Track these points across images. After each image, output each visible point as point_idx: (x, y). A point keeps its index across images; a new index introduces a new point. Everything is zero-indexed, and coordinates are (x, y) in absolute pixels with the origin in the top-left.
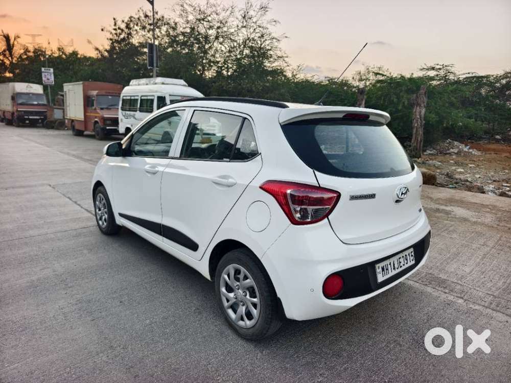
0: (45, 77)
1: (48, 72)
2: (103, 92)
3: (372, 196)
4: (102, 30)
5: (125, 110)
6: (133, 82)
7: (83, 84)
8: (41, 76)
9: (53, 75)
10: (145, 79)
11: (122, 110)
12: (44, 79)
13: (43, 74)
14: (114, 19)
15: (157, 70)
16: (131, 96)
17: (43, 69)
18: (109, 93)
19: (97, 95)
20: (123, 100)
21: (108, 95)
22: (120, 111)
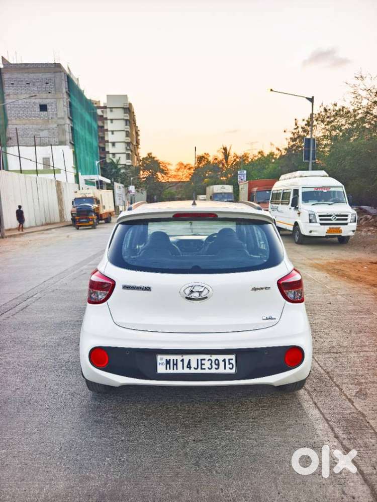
0: (240, 178)
1: (242, 174)
2: (262, 189)
3: (148, 289)
4: (285, 131)
5: (273, 204)
6: (282, 177)
7: (249, 182)
8: (237, 177)
9: (245, 176)
10: (289, 174)
11: (271, 203)
12: (239, 180)
13: (239, 176)
14: (296, 120)
15: (312, 162)
16: (277, 190)
17: (239, 172)
18: (268, 188)
19: (257, 191)
20: (273, 194)
21: (266, 191)
22: (270, 204)
